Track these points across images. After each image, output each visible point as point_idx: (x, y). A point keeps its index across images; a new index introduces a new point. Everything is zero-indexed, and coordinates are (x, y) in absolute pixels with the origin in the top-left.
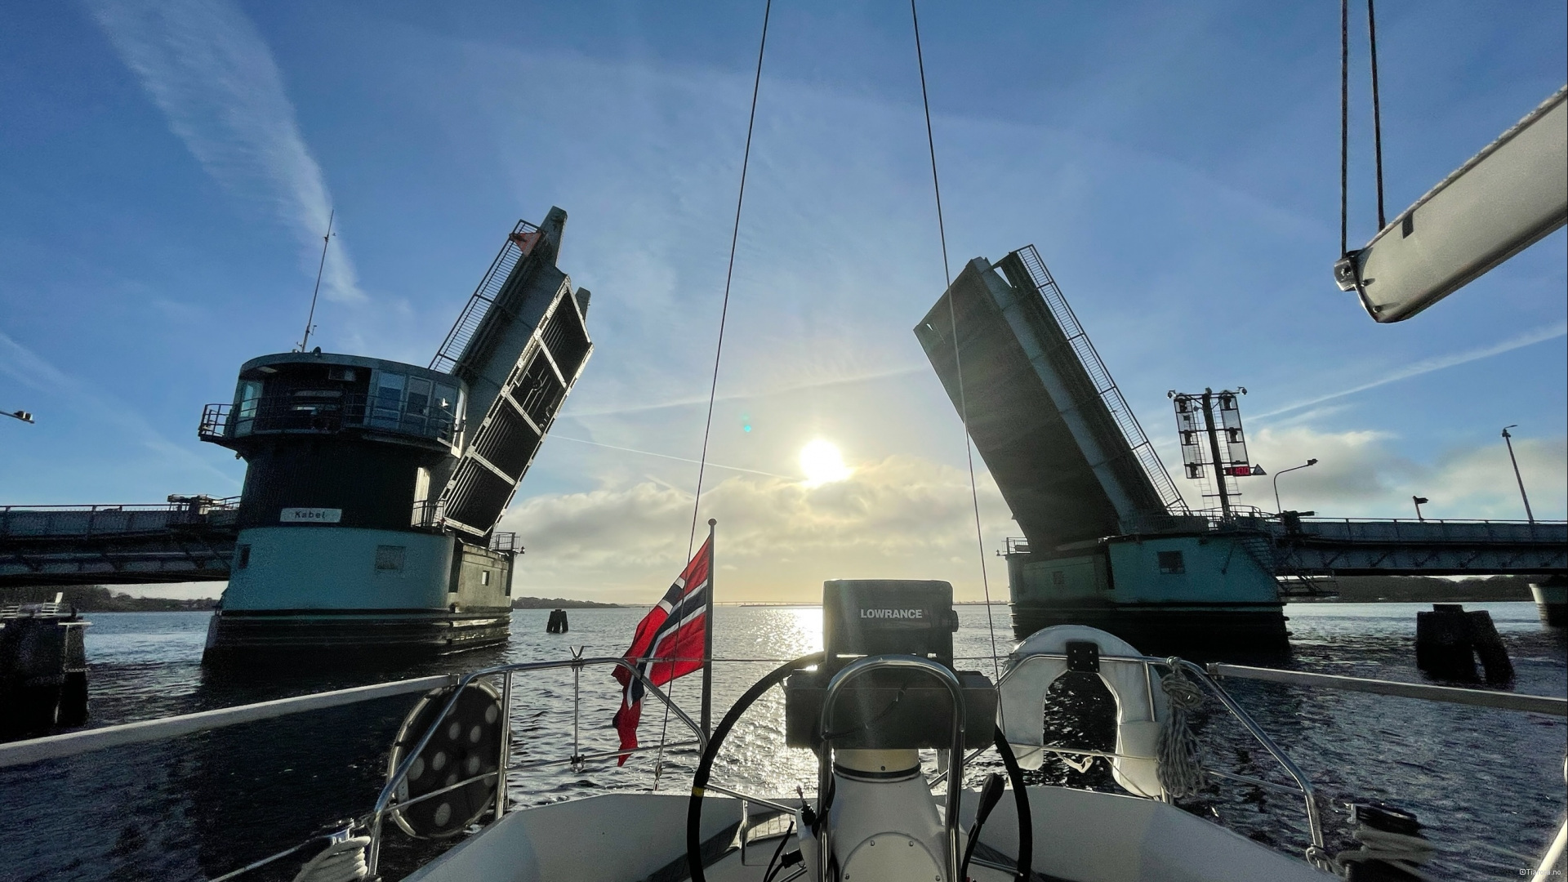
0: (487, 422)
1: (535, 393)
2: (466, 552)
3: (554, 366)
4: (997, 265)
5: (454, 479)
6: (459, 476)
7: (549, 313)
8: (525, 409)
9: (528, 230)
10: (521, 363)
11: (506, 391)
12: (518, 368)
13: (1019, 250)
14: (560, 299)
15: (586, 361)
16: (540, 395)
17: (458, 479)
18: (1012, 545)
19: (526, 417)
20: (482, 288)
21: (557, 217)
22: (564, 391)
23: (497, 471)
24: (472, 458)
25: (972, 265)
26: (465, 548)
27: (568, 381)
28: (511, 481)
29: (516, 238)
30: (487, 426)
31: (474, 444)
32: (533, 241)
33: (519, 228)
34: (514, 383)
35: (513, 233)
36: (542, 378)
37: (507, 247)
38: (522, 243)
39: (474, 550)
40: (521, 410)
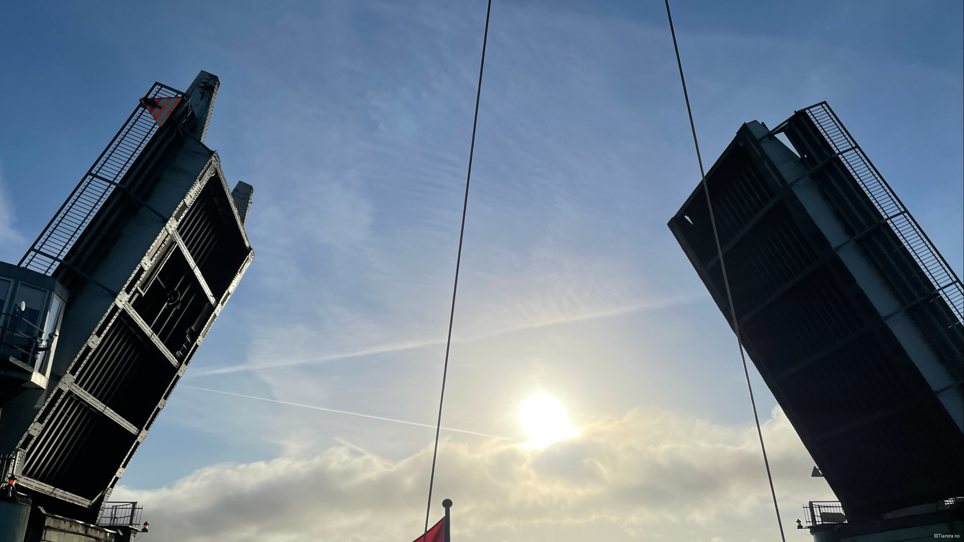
0: (94, 342)
1: (169, 309)
2: (49, 528)
3: (198, 273)
4: (779, 130)
5: (41, 421)
6: (49, 417)
7: (189, 200)
8: (155, 330)
9: (164, 94)
10: (147, 263)
11: (122, 300)
12: (142, 270)
13: (808, 108)
14: (204, 183)
15: (244, 271)
16: (177, 313)
17: (46, 421)
18: (817, 512)
19: (155, 339)
20: (99, 165)
21: (205, 83)
22: (212, 308)
23: (110, 413)
24: (70, 392)
25: (745, 131)
26: (49, 522)
27: (218, 294)
28: (133, 429)
29: (148, 103)
30: (94, 347)
31: (73, 372)
32: (170, 107)
33: (154, 92)
34: (137, 291)
35: (145, 99)
36: (182, 289)
37: (137, 114)
38: (157, 110)
39: (65, 525)
40: (148, 330)
